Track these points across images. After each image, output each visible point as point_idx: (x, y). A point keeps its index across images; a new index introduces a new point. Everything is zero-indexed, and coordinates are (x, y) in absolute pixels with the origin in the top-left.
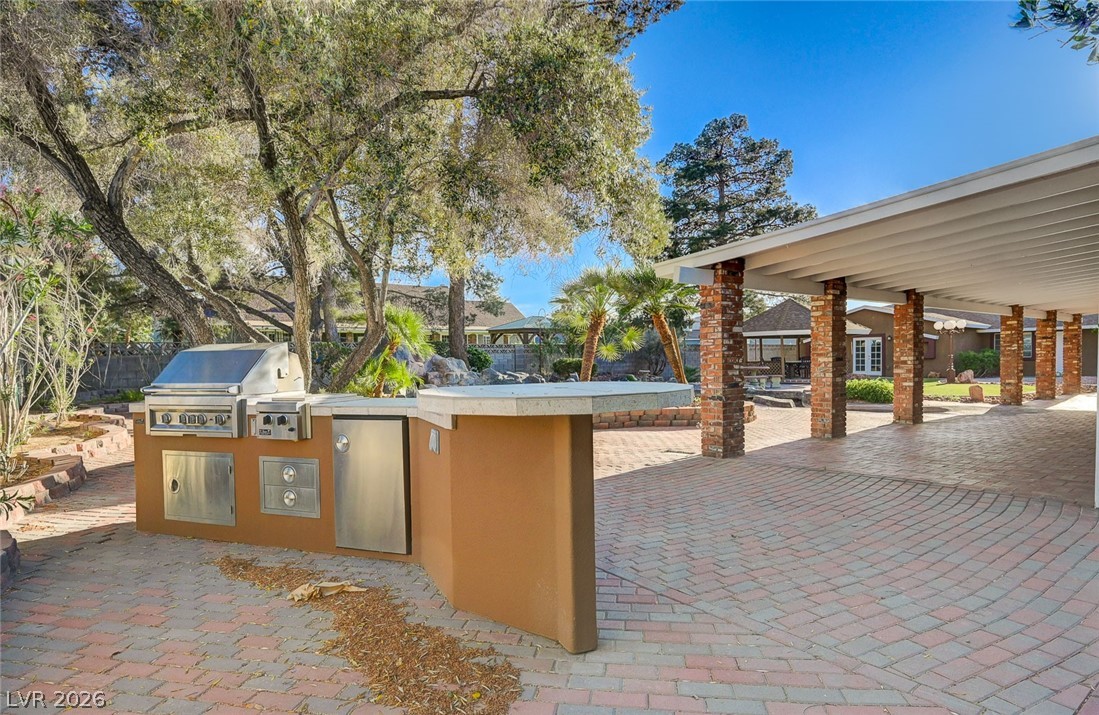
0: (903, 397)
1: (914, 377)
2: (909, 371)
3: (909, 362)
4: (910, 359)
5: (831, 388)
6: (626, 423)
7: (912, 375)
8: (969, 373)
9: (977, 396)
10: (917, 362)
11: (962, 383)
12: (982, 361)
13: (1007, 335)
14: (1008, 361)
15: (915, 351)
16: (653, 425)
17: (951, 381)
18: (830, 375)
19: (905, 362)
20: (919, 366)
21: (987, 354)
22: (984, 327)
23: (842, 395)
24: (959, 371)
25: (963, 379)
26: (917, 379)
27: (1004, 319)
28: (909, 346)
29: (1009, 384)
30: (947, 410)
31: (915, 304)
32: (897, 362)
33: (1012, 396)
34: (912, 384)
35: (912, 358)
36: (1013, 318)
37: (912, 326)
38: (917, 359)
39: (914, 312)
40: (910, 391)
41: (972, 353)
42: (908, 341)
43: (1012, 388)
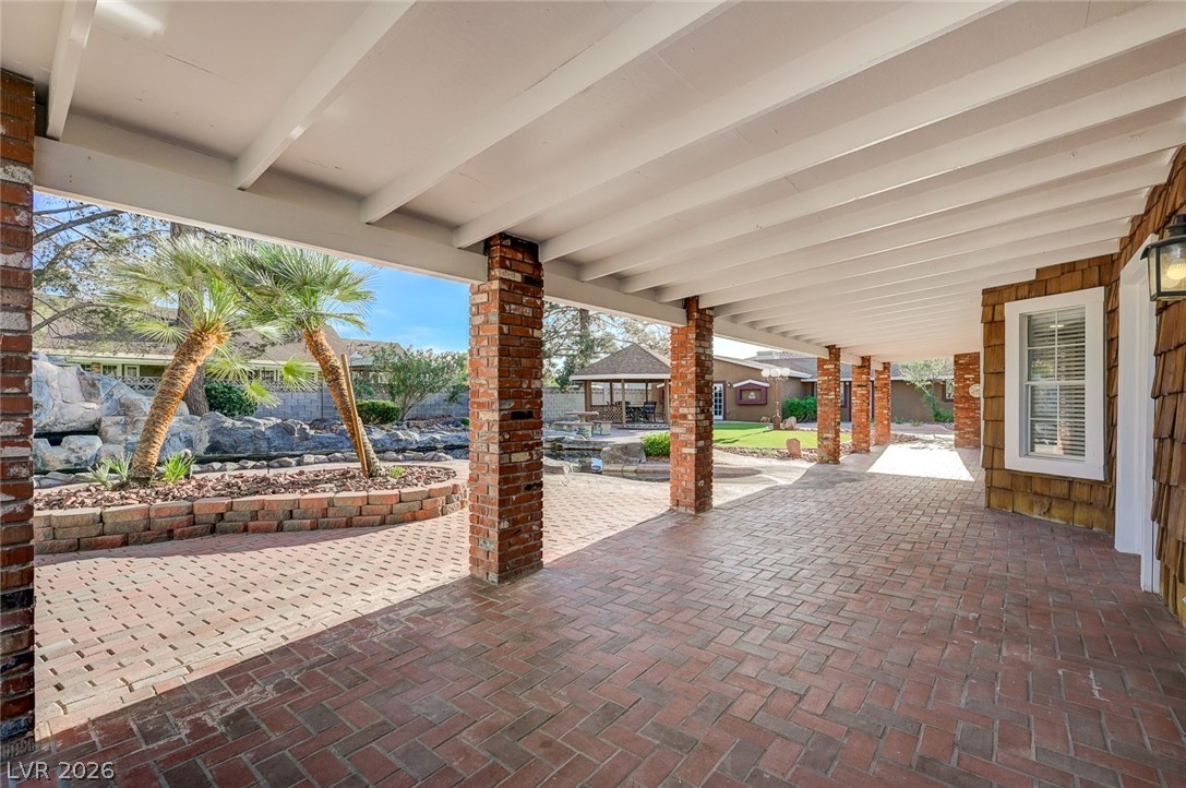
0: (683, 470)
1: (697, 440)
2: (689, 430)
3: (690, 417)
4: (690, 411)
5: (497, 476)
6: (177, 531)
7: (693, 437)
8: (792, 420)
9: (794, 450)
10: (702, 417)
11: (786, 429)
12: (805, 407)
13: (824, 381)
14: (825, 412)
15: (698, 400)
16: (246, 529)
17: (777, 428)
18: (495, 448)
19: (684, 417)
20: (707, 423)
21: (808, 401)
22: (806, 377)
23: (529, 488)
24: (785, 417)
25: (787, 426)
26: (701, 443)
27: (821, 362)
28: (690, 391)
29: (827, 438)
30: (759, 472)
31: (697, 327)
32: (674, 417)
33: (829, 453)
34: (693, 451)
35: (693, 410)
36: (829, 362)
37: (693, 361)
38: (702, 411)
39: (696, 339)
40: (691, 461)
41: (797, 400)
42: (689, 383)
43: (830, 444)
